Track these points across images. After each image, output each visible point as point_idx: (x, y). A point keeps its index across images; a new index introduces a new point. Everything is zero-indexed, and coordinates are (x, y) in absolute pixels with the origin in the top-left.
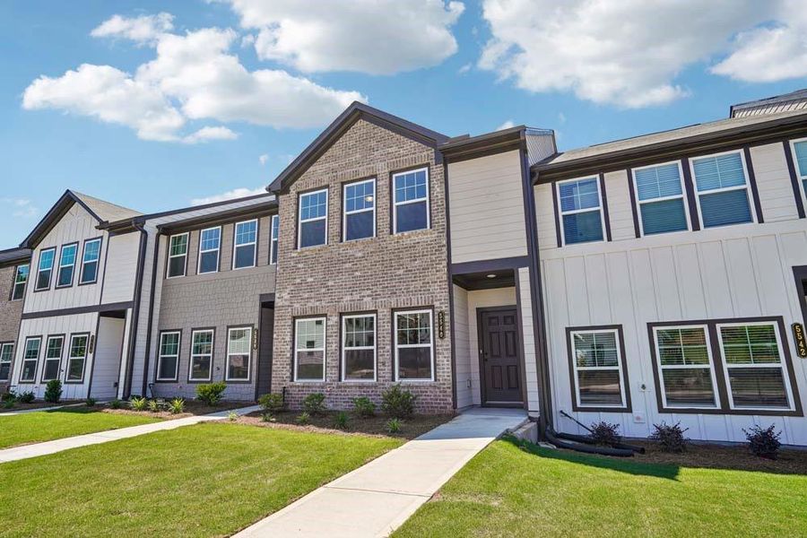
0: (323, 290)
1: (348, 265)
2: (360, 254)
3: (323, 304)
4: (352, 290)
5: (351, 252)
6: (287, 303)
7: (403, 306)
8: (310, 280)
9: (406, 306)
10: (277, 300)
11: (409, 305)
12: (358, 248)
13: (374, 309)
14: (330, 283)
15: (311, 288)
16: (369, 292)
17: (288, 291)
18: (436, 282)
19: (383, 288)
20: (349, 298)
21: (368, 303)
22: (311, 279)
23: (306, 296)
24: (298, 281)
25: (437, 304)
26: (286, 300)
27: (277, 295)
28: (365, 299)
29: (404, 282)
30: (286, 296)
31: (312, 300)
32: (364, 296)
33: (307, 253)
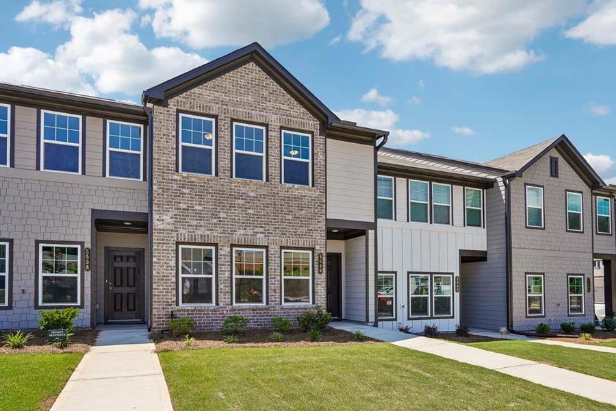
0: (215, 221)
1: (241, 202)
2: (253, 194)
3: (215, 234)
4: (245, 225)
5: (244, 190)
6: (170, 227)
7: (291, 245)
8: (197, 207)
9: (294, 246)
10: (155, 222)
11: (297, 246)
12: (250, 187)
13: (266, 244)
14: (222, 215)
15: (199, 216)
16: (262, 230)
17: (170, 214)
18: (317, 230)
19: (275, 228)
20: (242, 232)
21: (261, 239)
22: (201, 208)
23: (195, 223)
24: (183, 206)
25: (317, 247)
26: (168, 224)
27: (155, 217)
28: (259, 235)
29: (293, 226)
30: (167, 218)
31: (203, 228)
32: (257, 233)
33: (194, 179)
